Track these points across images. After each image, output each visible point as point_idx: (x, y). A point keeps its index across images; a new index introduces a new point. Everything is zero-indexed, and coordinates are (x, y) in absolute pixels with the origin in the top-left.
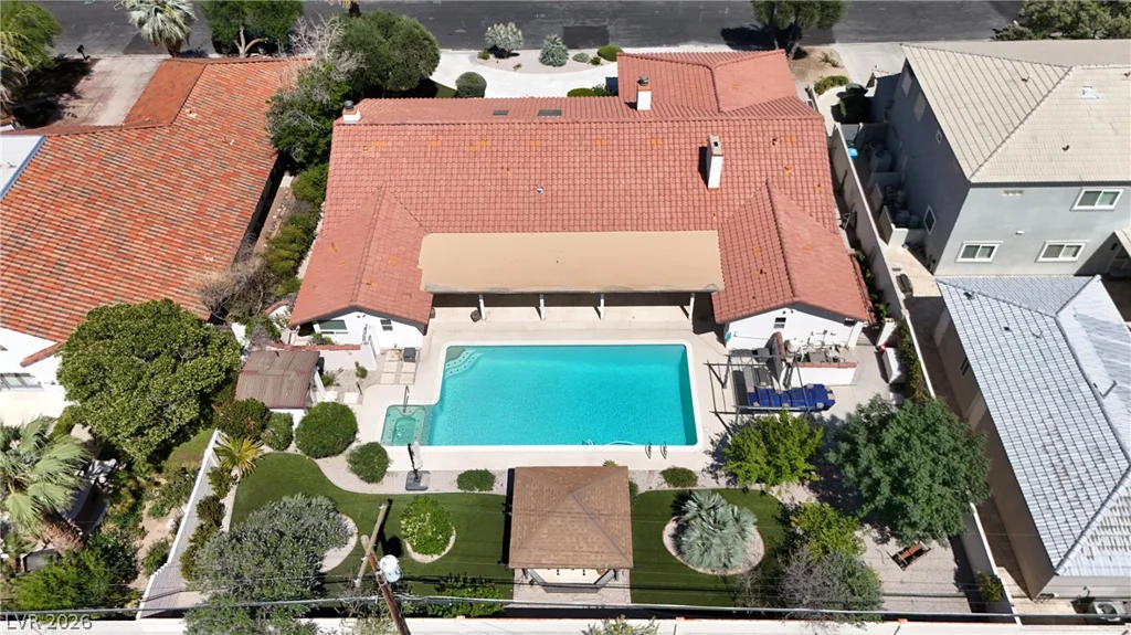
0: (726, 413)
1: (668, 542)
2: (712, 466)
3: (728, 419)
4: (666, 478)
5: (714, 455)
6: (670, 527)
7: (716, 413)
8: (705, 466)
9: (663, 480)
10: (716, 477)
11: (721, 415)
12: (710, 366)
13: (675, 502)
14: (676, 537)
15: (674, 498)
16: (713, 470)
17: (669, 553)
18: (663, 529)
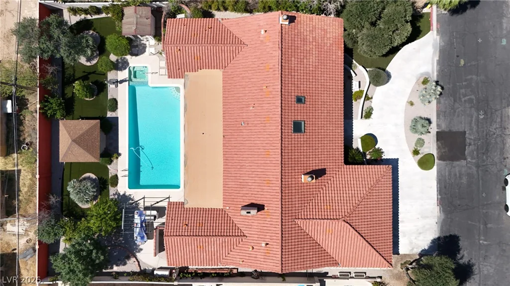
0: (144, 202)
1: (87, 175)
2: (119, 194)
3: (141, 202)
4: (114, 176)
5: (124, 195)
6: (93, 176)
7: (144, 198)
8: (119, 191)
9: (113, 175)
10: (114, 195)
11: (143, 200)
12: (169, 198)
13: (103, 179)
14: (89, 178)
15: (105, 178)
16: (117, 194)
17: (83, 175)
18: (93, 173)
